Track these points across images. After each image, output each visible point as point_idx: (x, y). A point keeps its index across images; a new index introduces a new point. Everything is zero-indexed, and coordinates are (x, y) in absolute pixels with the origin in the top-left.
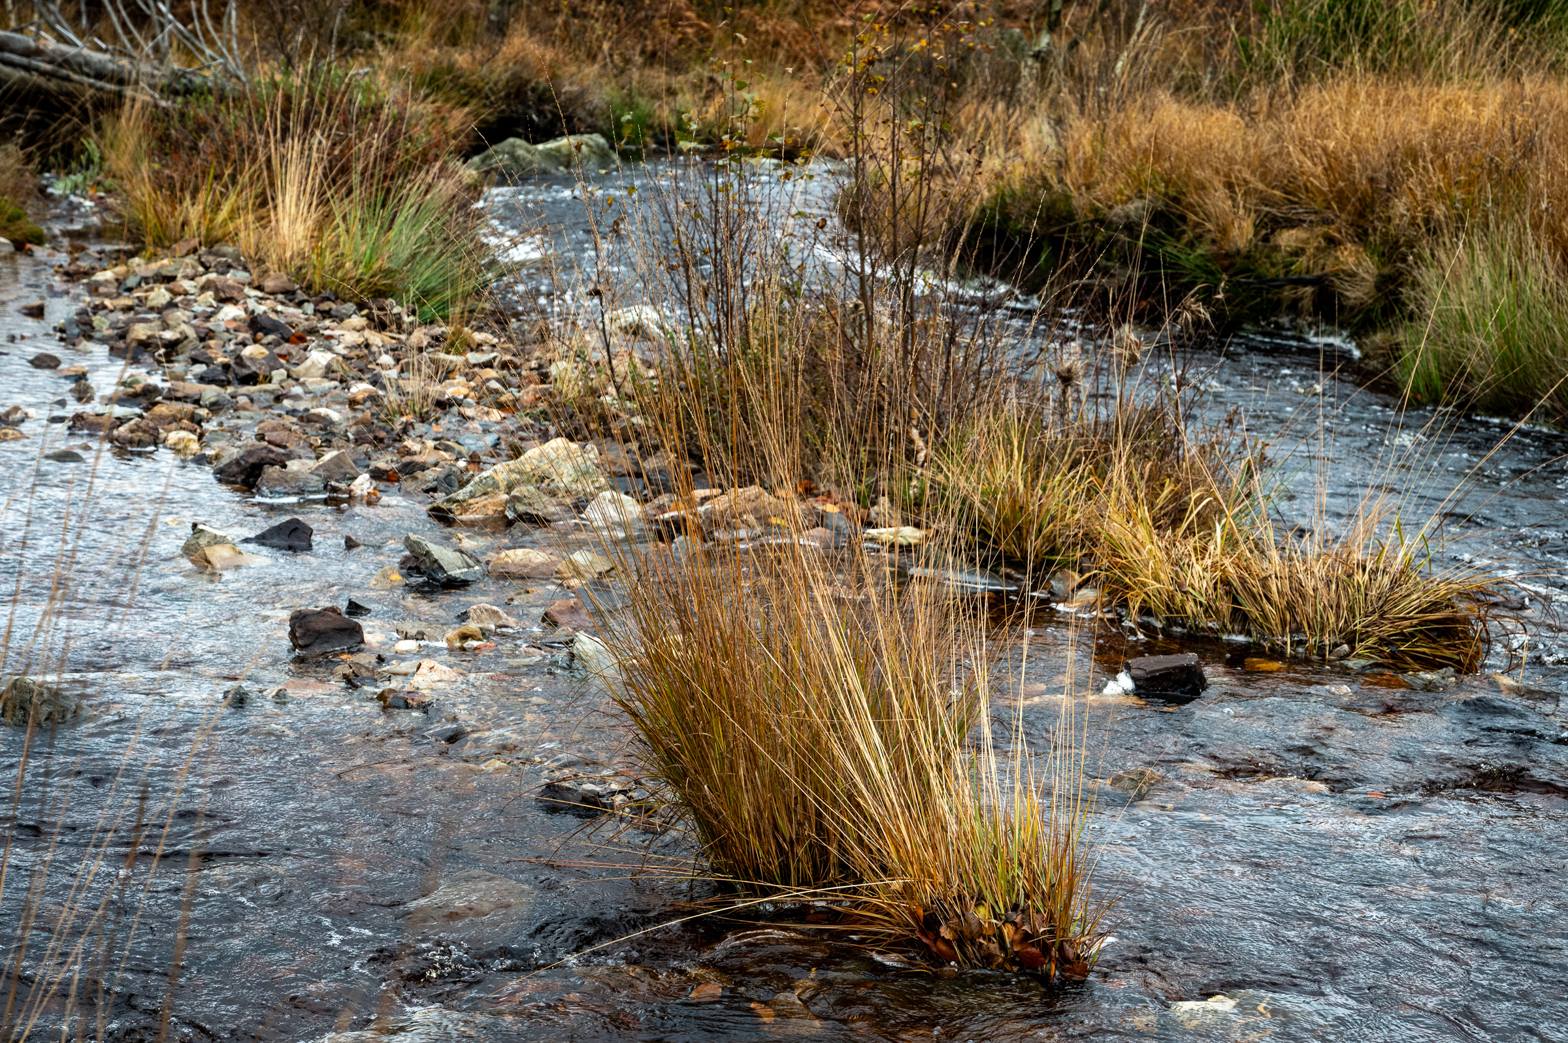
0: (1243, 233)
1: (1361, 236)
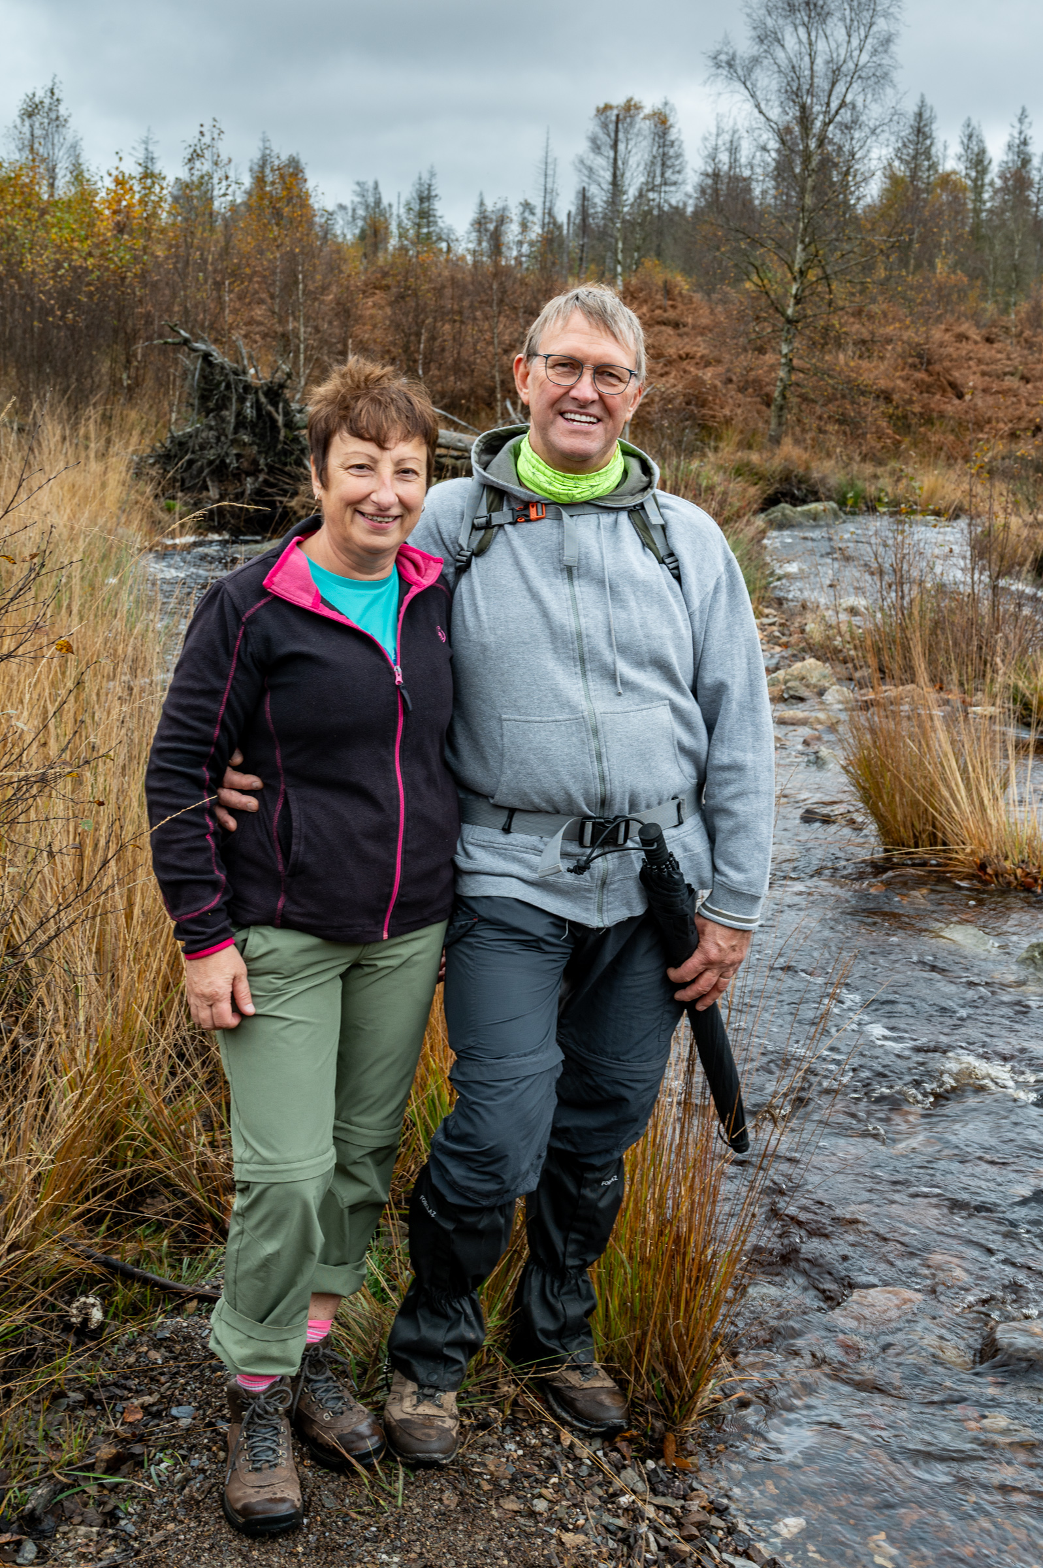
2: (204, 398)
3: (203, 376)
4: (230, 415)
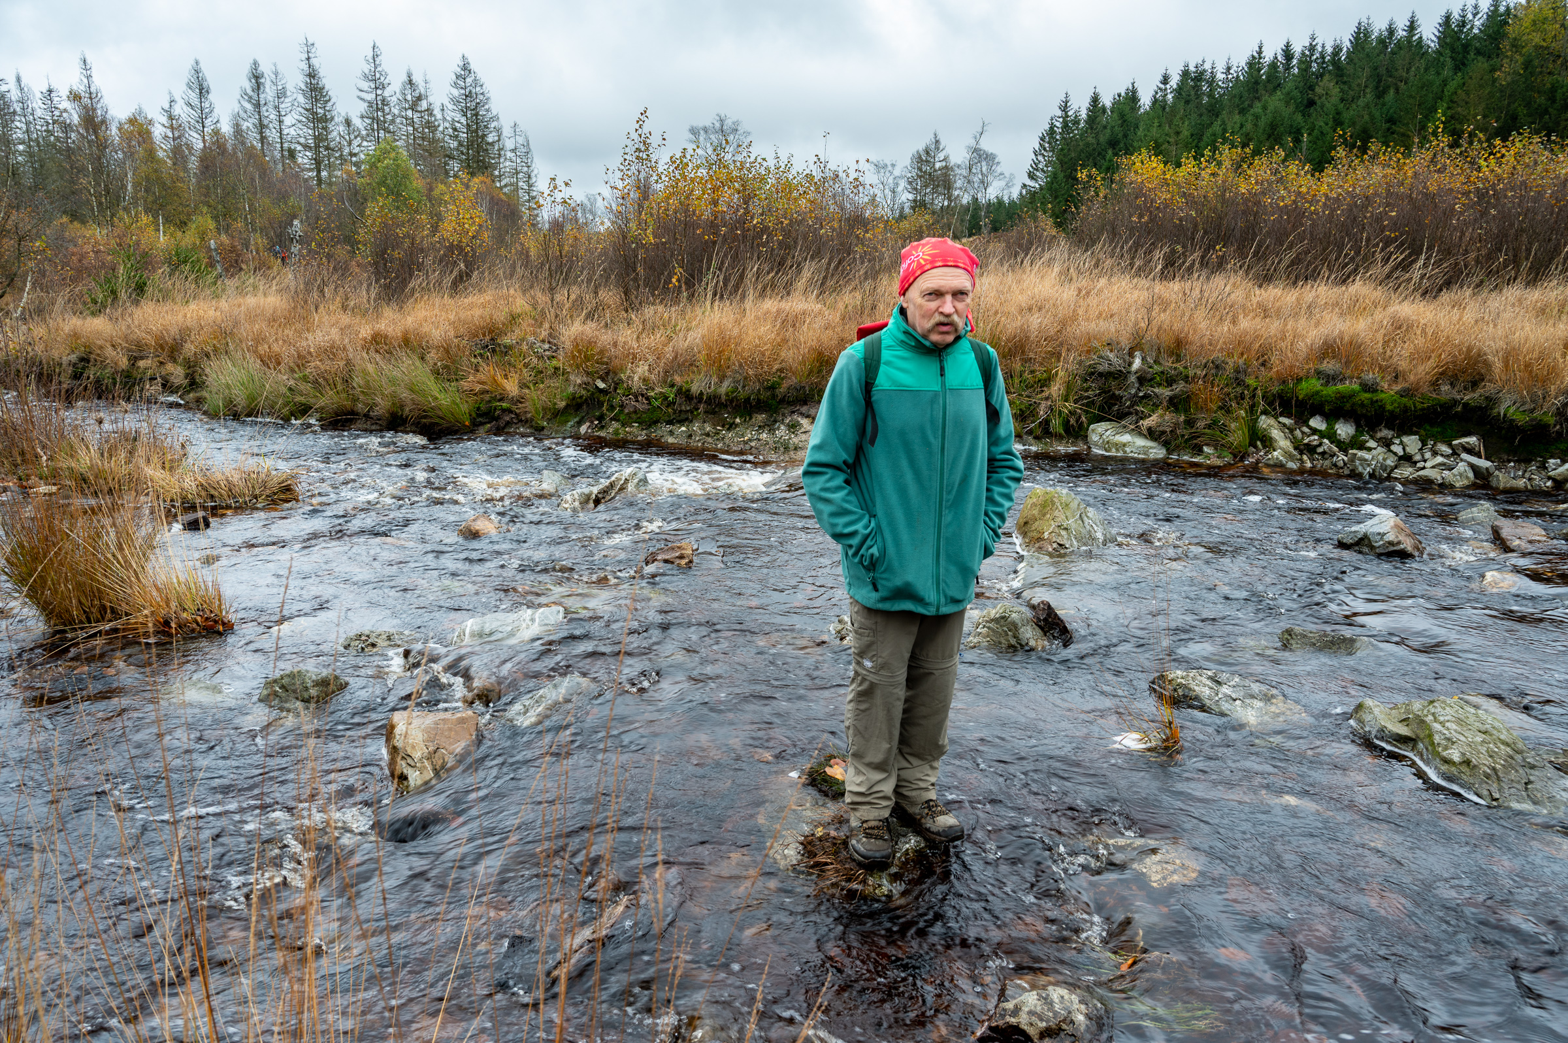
0: (124, 363)
1: (175, 361)
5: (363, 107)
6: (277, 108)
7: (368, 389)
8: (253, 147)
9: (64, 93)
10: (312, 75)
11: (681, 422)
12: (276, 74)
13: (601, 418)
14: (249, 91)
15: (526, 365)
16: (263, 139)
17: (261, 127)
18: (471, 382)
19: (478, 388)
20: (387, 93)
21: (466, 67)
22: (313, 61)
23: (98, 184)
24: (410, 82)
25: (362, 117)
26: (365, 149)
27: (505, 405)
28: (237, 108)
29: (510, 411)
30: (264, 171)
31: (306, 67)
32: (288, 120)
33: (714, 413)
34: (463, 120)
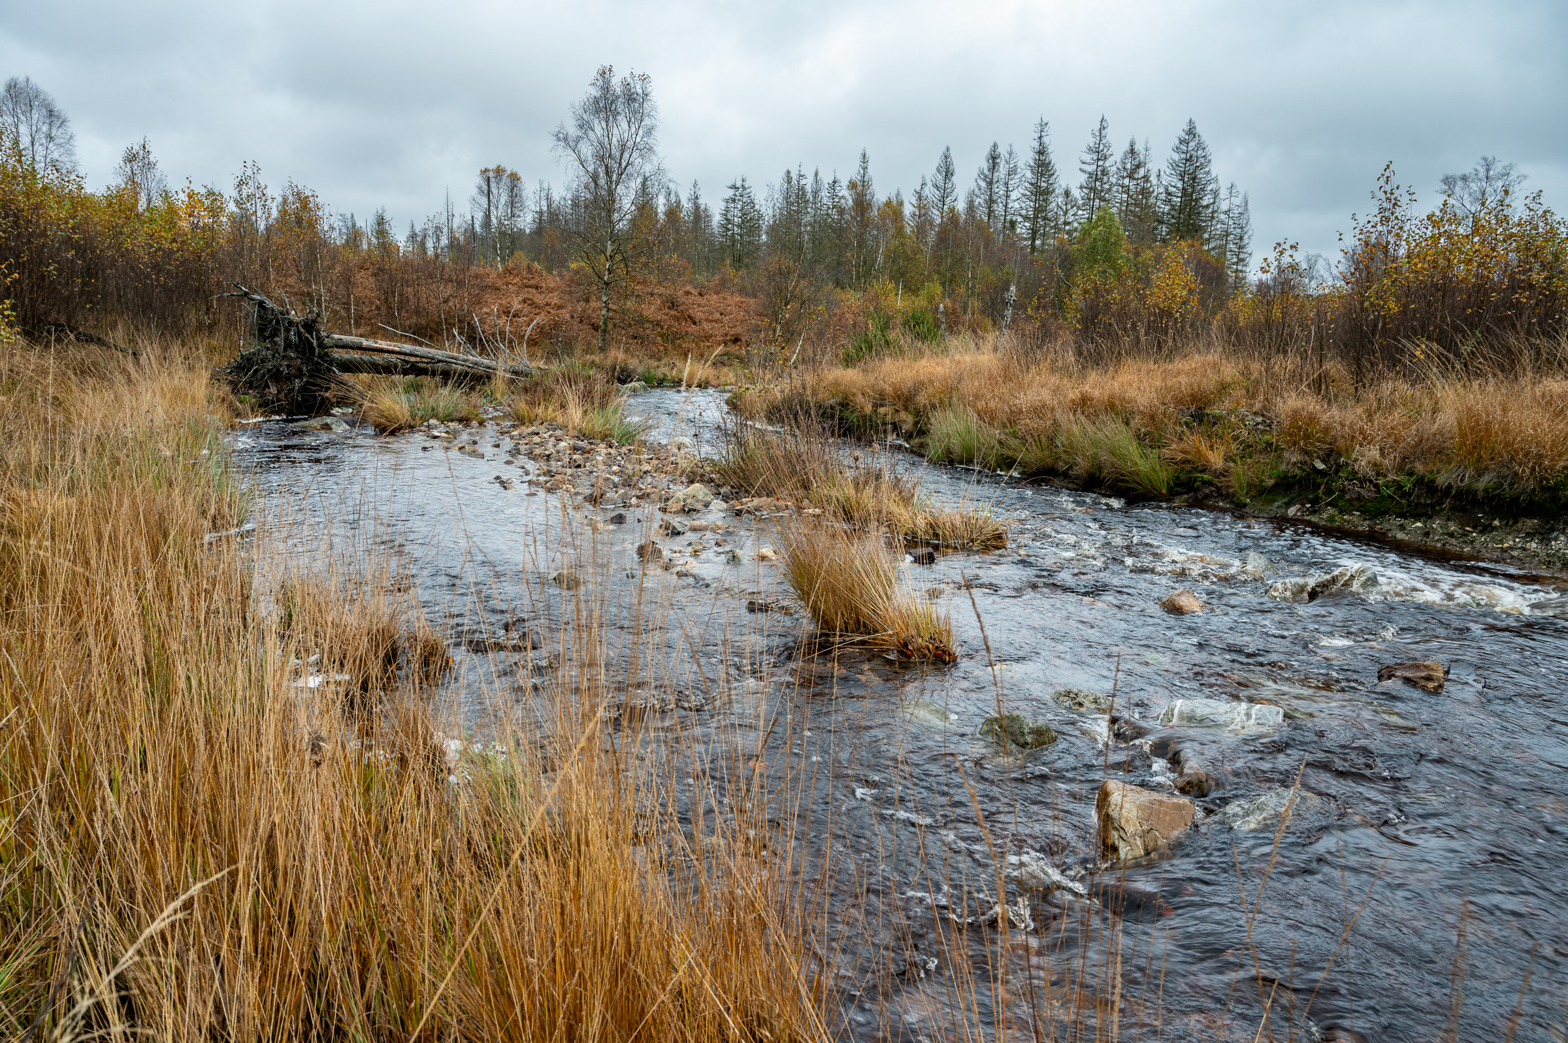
0: (868, 409)
1: (906, 408)
2: (262, 331)
3: (260, 317)
4: (280, 340)
5: (1083, 178)
6: (1006, 184)
7: (1071, 449)
8: (982, 220)
9: (845, 183)
10: (1041, 152)
11: (1417, 517)
12: (1010, 154)
13: (1314, 502)
14: (986, 172)
15: (1235, 438)
16: (990, 213)
17: (991, 201)
18: (1173, 450)
19: (1180, 456)
20: (1107, 164)
21: (1191, 132)
22: (1045, 140)
23: (859, 257)
24: (1132, 151)
25: (1081, 188)
26: (1078, 218)
27: (1206, 477)
28: (973, 186)
29: (1210, 483)
30: (988, 241)
31: (1036, 144)
32: (1014, 195)
33: (1463, 510)
34: (1180, 185)
